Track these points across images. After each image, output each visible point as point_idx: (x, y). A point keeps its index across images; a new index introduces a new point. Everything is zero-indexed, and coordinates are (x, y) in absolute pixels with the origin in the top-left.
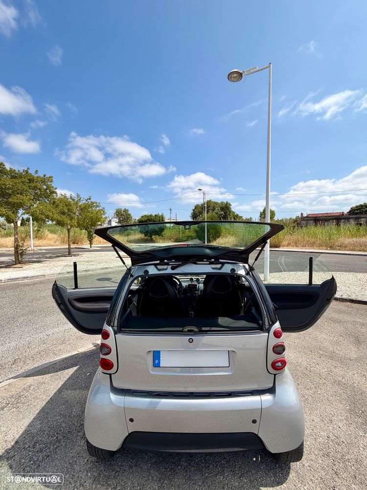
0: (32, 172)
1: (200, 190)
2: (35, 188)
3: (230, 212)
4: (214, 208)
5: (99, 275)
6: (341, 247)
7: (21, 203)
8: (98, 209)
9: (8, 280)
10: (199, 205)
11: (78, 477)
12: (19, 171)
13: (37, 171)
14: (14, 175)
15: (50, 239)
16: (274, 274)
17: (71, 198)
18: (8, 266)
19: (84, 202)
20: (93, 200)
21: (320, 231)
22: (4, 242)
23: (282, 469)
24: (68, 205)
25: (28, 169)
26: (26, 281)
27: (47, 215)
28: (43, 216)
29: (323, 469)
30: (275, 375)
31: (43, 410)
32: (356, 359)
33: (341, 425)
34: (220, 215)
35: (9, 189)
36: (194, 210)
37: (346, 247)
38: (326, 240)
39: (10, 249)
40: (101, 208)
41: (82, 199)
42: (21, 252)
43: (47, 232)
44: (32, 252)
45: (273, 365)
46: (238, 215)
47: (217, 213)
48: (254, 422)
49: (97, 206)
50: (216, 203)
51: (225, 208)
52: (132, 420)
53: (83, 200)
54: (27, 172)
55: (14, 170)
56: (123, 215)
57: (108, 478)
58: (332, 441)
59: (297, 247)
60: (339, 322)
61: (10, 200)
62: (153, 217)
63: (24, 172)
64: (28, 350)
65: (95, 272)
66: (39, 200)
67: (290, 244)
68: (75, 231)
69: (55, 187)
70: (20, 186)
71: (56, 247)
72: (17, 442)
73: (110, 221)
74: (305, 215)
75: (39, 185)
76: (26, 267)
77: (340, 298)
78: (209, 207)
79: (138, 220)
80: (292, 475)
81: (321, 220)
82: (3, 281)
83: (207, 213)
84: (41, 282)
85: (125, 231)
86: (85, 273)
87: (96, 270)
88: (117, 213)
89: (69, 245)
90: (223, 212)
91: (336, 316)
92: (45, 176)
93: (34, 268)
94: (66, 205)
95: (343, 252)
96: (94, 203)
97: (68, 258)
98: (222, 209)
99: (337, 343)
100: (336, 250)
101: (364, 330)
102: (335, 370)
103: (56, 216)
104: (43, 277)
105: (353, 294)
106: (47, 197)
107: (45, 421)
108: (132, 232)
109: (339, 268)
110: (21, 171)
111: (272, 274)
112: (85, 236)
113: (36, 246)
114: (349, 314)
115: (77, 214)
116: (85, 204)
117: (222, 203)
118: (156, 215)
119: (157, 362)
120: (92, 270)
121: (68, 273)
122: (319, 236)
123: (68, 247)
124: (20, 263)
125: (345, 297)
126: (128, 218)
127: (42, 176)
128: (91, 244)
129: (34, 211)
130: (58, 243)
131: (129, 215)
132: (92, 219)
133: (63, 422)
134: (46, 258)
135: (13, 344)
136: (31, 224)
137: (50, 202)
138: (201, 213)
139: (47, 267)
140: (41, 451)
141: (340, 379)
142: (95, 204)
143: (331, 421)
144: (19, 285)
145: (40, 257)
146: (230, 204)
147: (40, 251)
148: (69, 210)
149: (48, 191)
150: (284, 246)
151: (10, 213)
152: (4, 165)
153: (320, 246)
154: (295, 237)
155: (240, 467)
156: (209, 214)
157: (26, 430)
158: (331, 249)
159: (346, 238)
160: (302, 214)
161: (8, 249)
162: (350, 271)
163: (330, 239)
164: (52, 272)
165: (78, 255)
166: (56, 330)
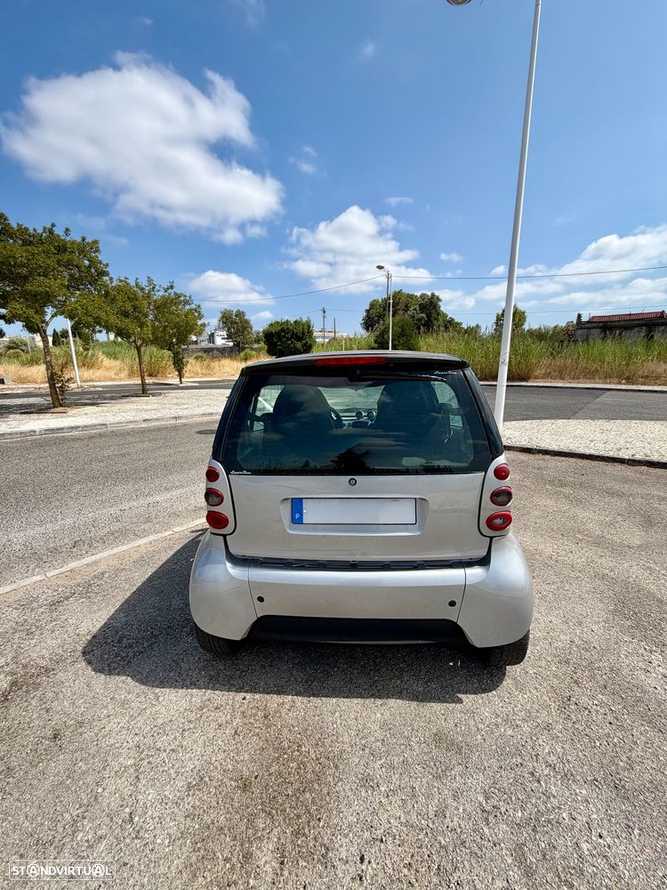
0: (59, 231)
1: (380, 268)
2: (68, 264)
3: (438, 314)
4: (406, 306)
5: (198, 424)
6: (647, 379)
7: (48, 292)
8: (188, 307)
9: (46, 430)
10: (377, 301)
11: (188, 675)
12: (35, 230)
13: (67, 230)
14: (27, 238)
15: (108, 369)
16: (513, 423)
17: (137, 284)
18: (41, 410)
19: (162, 293)
20: (177, 289)
21: (610, 350)
22: (29, 374)
23: (492, 675)
24: (132, 298)
25: (53, 225)
26: (75, 433)
27: (97, 317)
28: (90, 319)
29: (556, 676)
30: (491, 538)
31: (127, 602)
32: (640, 547)
33: (595, 628)
34: (420, 320)
35: (23, 265)
36: (368, 311)
37: (657, 378)
38: (620, 365)
39: (42, 386)
40: (193, 306)
41: (157, 288)
42: (60, 385)
43: (101, 356)
44: (80, 390)
45: (490, 522)
46: (452, 319)
47: (413, 317)
48: (452, 604)
49: (186, 303)
50: (411, 296)
51: (430, 306)
52: (261, 599)
53: (159, 291)
54: (51, 232)
55: (27, 229)
56: (236, 323)
57: (231, 677)
58: (577, 646)
59: (563, 379)
60: (620, 495)
61: (28, 287)
62: (291, 325)
63: (44, 231)
64: (93, 529)
65: (190, 421)
66: (79, 290)
67: (550, 373)
68: (151, 351)
69: (104, 262)
70: (41, 259)
71: (120, 383)
72: (94, 637)
73: (212, 336)
74: (584, 319)
75: (75, 258)
76: (72, 411)
77: (629, 460)
78: (398, 304)
79: (264, 331)
80: (507, 682)
81: (617, 327)
82: (37, 433)
83: (393, 316)
84: (101, 435)
85: (239, 352)
86: (173, 422)
87: (192, 416)
88: (224, 320)
89: (142, 378)
90: (424, 315)
91: (617, 487)
92: (84, 239)
93: (86, 414)
94: (129, 298)
95: (650, 388)
96: (179, 297)
97: (142, 398)
98: (423, 308)
99: (610, 524)
100: (638, 384)
101: (662, 507)
102: (599, 561)
103: (113, 319)
104: (102, 427)
105: (655, 453)
106: (93, 282)
107: (132, 614)
108: (254, 353)
109: (636, 415)
110: (40, 231)
111: (508, 423)
112: (169, 363)
113: (84, 381)
114: (641, 483)
115: (151, 317)
116: (163, 297)
117: (423, 296)
118: (296, 322)
119: (297, 516)
120: (187, 417)
121: (145, 421)
122: (609, 358)
123: (140, 382)
124: (61, 406)
125: (638, 457)
126: (245, 328)
127: (79, 240)
128: (181, 376)
129: (72, 310)
130: (122, 375)
131: (247, 322)
132: (177, 326)
133: (159, 615)
134: (106, 399)
135: (69, 521)
136: (72, 343)
137: (99, 291)
138: (382, 316)
139: (108, 412)
140: (131, 647)
141: (607, 572)
142: (182, 298)
143: (580, 623)
144: (65, 439)
145: (95, 398)
146: (438, 299)
147: (93, 389)
148: (135, 308)
149: (93, 270)
150: (536, 378)
151: (31, 312)
152: (6, 219)
153: (607, 377)
154: (559, 362)
155: (427, 672)
156: (397, 317)
157: (105, 624)
158: (627, 383)
159: (662, 362)
160: (579, 316)
161: (37, 386)
162: (658, 419)
163: (627, 365)
164: (117, 420)
165: (160, 394)
166: (135, 503)
